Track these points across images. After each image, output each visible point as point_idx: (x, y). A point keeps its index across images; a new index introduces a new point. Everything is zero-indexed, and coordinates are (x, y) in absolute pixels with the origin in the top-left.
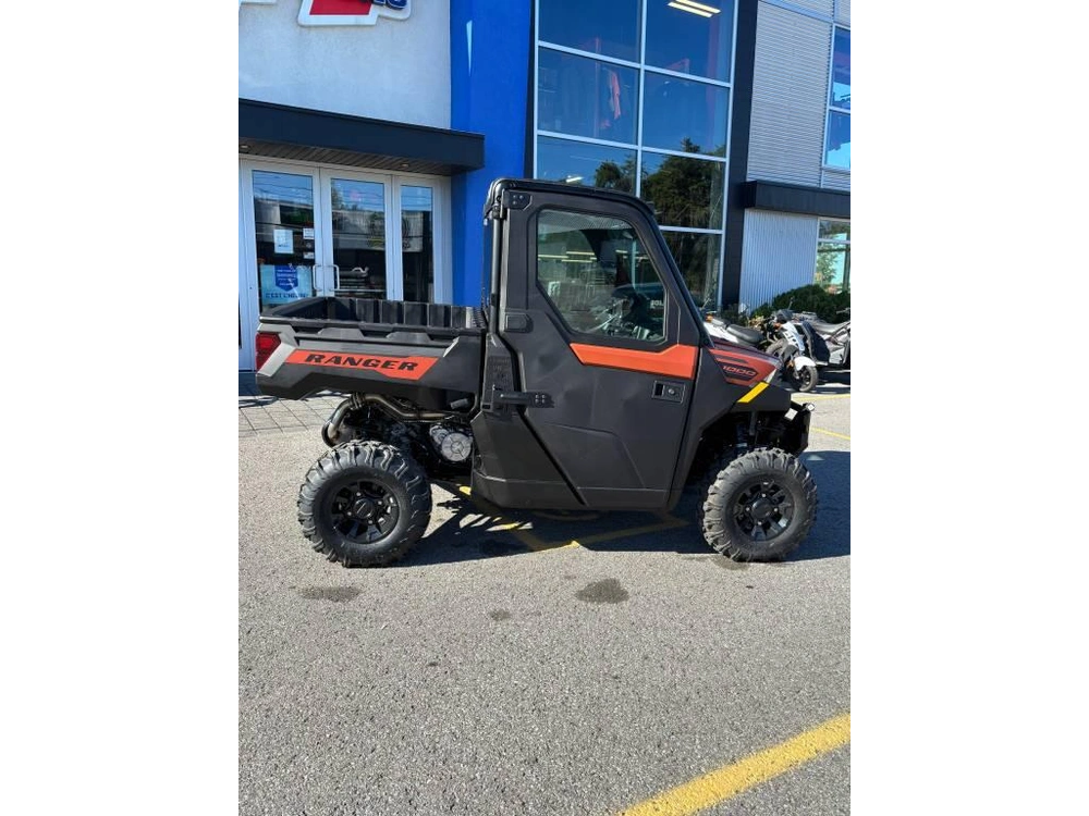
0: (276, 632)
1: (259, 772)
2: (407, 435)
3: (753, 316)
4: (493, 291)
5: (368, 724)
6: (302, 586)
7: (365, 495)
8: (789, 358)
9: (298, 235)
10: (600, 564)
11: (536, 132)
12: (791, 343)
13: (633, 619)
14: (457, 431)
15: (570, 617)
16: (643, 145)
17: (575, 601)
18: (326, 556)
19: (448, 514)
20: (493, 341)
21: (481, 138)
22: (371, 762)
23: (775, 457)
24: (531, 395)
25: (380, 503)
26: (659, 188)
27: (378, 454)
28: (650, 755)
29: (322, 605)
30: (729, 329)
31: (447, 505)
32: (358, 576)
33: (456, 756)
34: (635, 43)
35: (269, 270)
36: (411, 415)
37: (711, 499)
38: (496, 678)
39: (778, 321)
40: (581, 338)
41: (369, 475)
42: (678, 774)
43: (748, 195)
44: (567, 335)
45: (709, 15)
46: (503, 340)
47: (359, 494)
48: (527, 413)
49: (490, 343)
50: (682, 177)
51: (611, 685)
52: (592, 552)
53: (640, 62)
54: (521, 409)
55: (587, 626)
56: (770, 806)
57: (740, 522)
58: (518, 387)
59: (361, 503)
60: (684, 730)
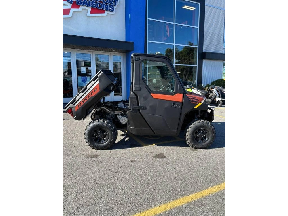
0: (78, 165)
1: (73, 196)
2: (112, 117)
3: (205, 87)
4: (132, 81)
5: (99, 186)
6: (85, 154)
7: (101, 132)
8: (215, 98)
9: (87, 69)
10: (160, 149)
11: (148, 41)
12: (215, 94)
13: (167, 162)
14: (124, 116)
15: (151, 162)
16: (175, 44)
17: (152, 158)
18: (91, 147)
19: (122, 137)
20: (132, 93)
21: (133, 43)
22: (99, 194)
23: (204, 122)
24: (141, 107)
25: (104, 134)
26: (182, 54)
27: (104, 122)
28: (167, 194)
29: (90, 159)
30: (199, 91)
31: (122, 135)
32: (99, 152)
33: (119, 193)
34: (173, 17)
35: (80, 77)
36: (112, 112)
37: (188, 133)
38: (131, 176)
39: (211, 88)
40: (153, 92)
41: (101, 127)
42: (174, 198)
43: (204, 56)
44: (150, 92)
45: (193, 10)
46: (134, 93)
47: (99, 132)
48: (140, 111)
49: (131, 94)
50: (188, 51)
51: (159, 178)
52: (158, 147)
53: (174, 22)
54: (139, 110)
55: (155, 164)
56: (196, 206)
57: (195, 139)
58: (138, 105)
59: (100, 134)
60: (176, 188)
